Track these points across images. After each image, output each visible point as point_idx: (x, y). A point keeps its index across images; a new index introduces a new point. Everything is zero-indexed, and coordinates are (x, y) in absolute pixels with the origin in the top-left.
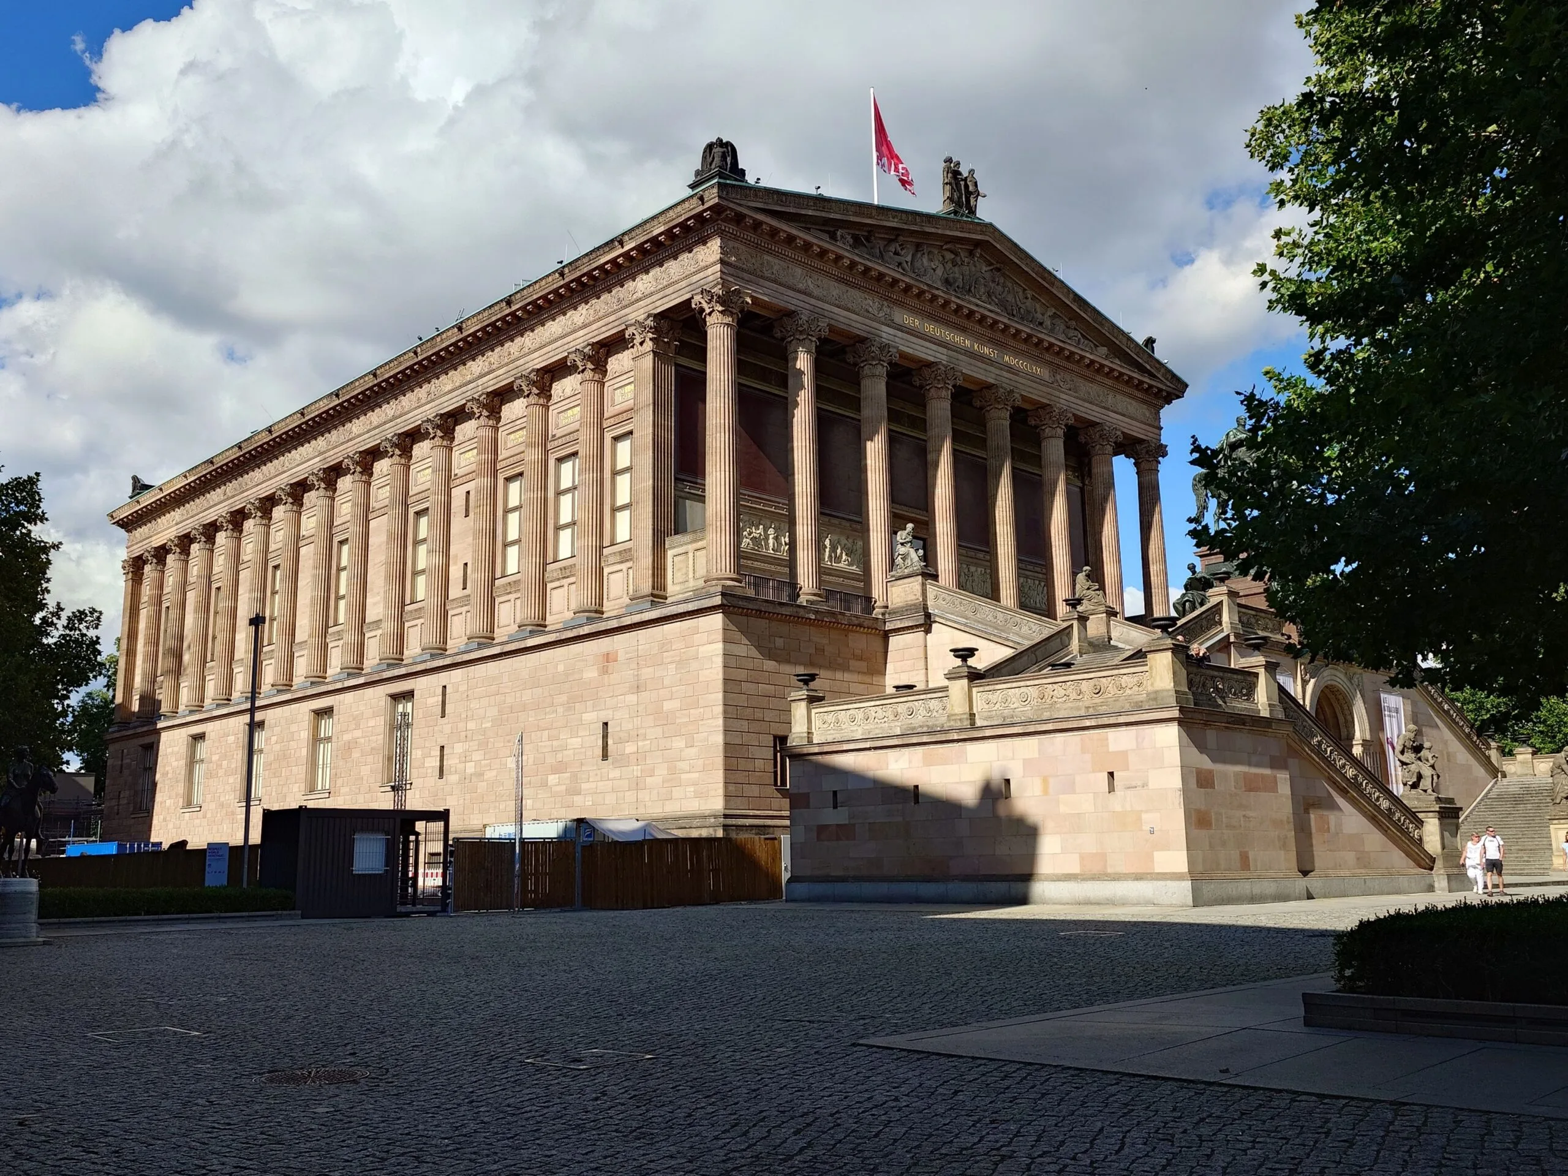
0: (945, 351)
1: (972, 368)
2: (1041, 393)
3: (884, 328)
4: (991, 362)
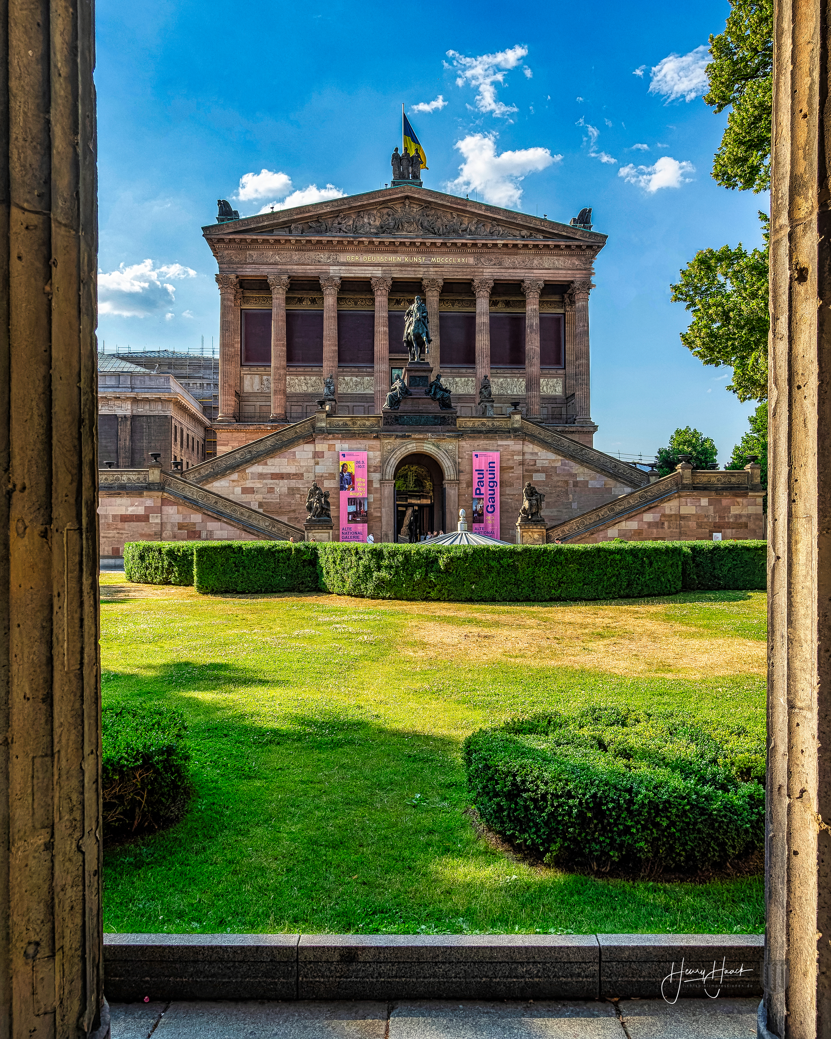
0: (381, 268)
1: (404, 272)
2: (465, 274)
3: (331, 268)
4: (418, 265)
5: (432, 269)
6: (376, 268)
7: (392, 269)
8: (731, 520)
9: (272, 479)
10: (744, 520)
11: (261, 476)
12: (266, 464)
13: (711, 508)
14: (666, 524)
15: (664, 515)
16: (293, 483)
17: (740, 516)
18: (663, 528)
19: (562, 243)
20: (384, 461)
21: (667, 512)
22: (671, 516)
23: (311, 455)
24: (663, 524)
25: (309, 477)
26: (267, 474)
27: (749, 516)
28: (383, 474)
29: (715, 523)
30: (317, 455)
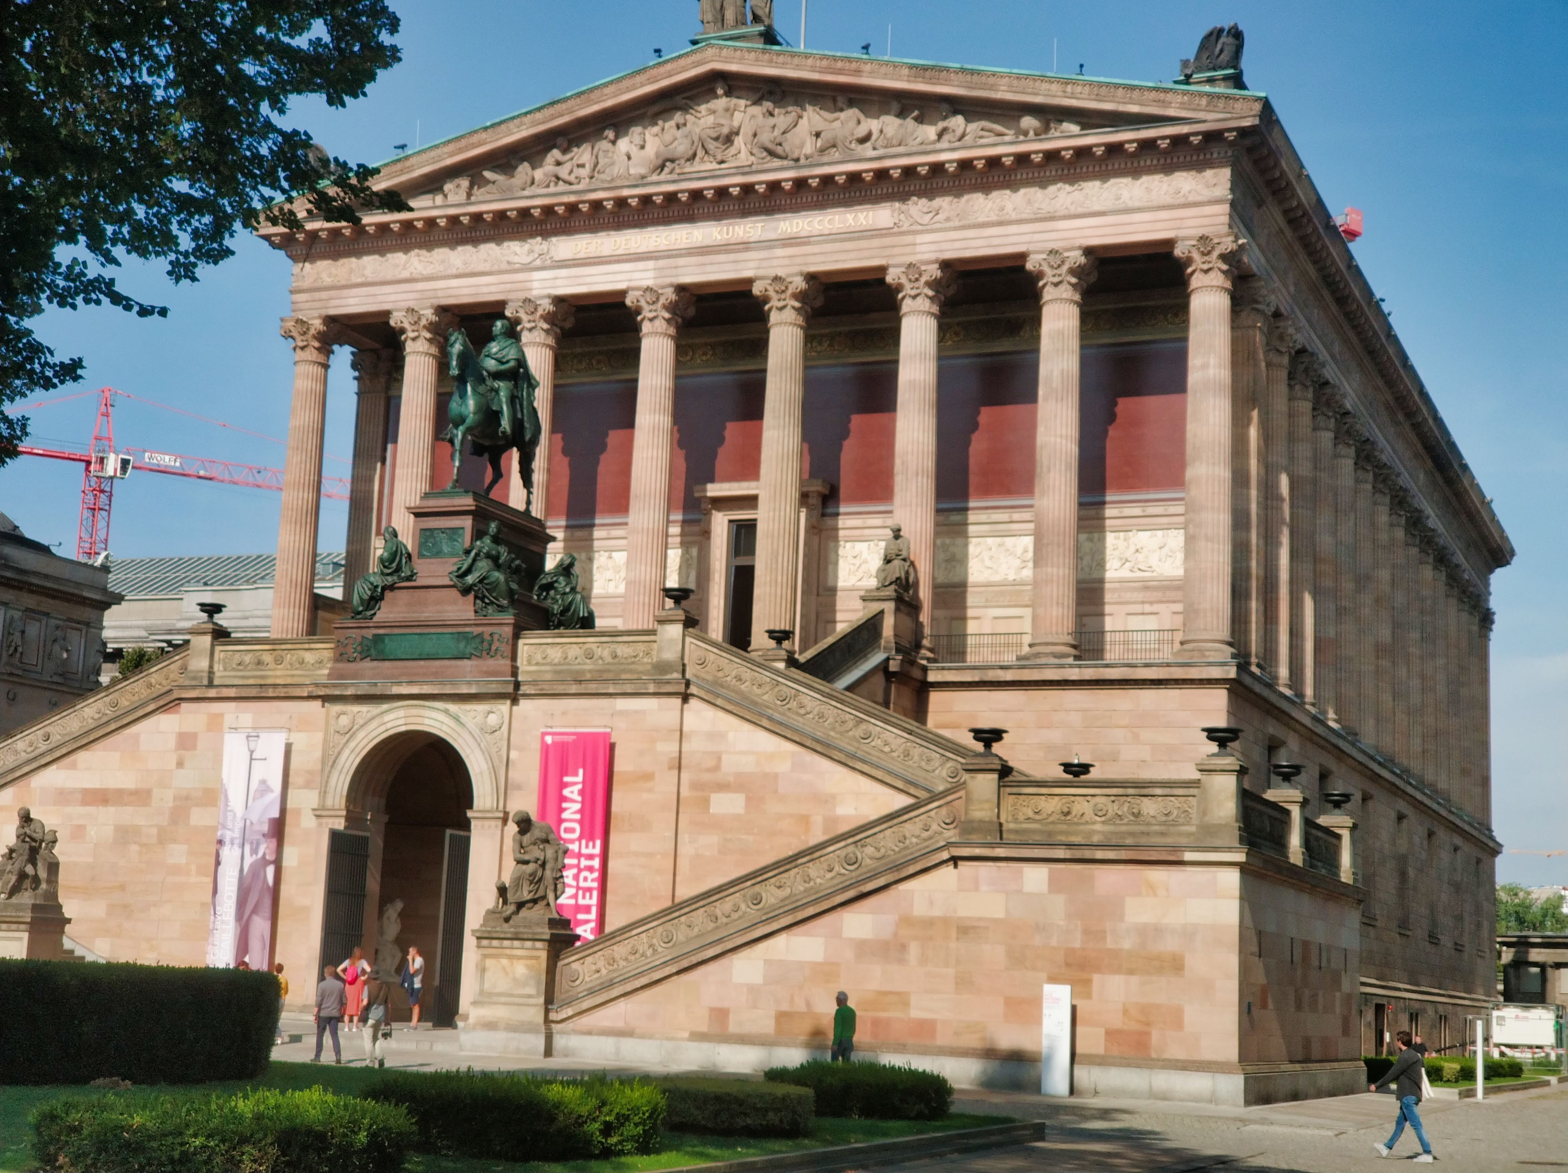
0: (651, 264)
1: (708, 268)
2: (866, 253)
3: (537, 275)
4: (745, 246)
5: (779, 252)
6: (641, 265)
7: (681, 261)
8: (1127, 944)
9: (85, 803)
10: (1169, 945)
11: (63, 796)
12: (74, 766)
13: (1059, 902)
14: (914, 949)
15: (907, 921)
16: (127, 815)
17: (1158, 930)
18: (901, 961)
19: (1126, 136)
20: (329, 761)
21: (920, 909)
22: (929, 923)
23: (172, 742)
24: (903, 947)
25: (164, 799)
26: (72, 791)
27: (1189, 933)
28: (323, 794)
29: (1070, 951)
30: (186, 742)
